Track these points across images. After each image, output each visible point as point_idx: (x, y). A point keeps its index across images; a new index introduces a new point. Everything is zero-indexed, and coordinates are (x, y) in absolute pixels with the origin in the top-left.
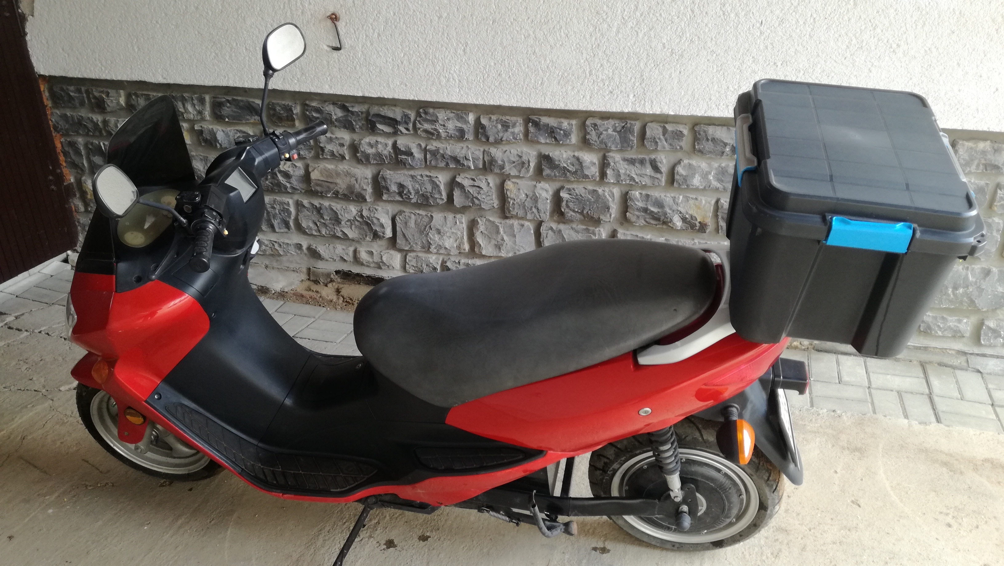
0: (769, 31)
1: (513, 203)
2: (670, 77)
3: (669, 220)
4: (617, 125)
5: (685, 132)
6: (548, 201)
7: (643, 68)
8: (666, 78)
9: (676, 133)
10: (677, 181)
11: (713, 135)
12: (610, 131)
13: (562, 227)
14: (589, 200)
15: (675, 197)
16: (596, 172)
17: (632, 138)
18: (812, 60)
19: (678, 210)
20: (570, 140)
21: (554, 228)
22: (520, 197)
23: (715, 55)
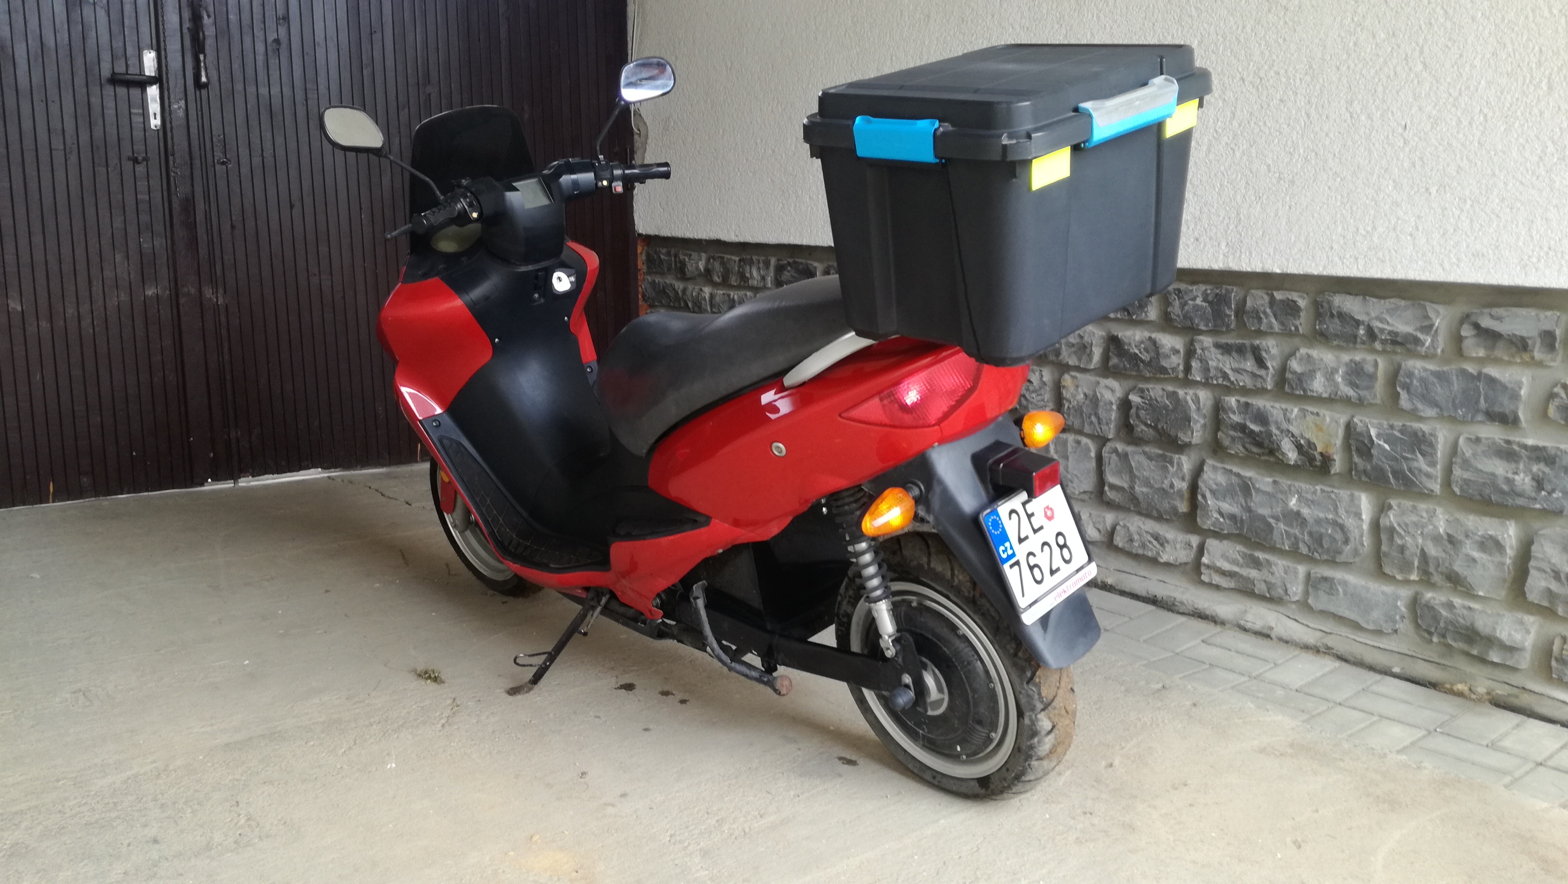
0: (1416, 139)
1: (1069, 407)
2: (1276, 215)
3: (1275, 446)
4: (1209, 292)
5: (1302, 303)
6: (1114, 407)
7: (1239, 202)
8: (1270, 217)
9: (1288, 305)
10: (1289, 383)
11: (1339, 307)
12: (1199, 301)
13: (1130, 449)
14: (1166, 407)
15: (1287, 410)
16: (1179, 365)
17: (1228, 312)
18: (1484, 182)
19: (1288, 431)
20: (1146, 315)
21: (1120, 450)
22: (1078, 398)
23: (1339, 180)
